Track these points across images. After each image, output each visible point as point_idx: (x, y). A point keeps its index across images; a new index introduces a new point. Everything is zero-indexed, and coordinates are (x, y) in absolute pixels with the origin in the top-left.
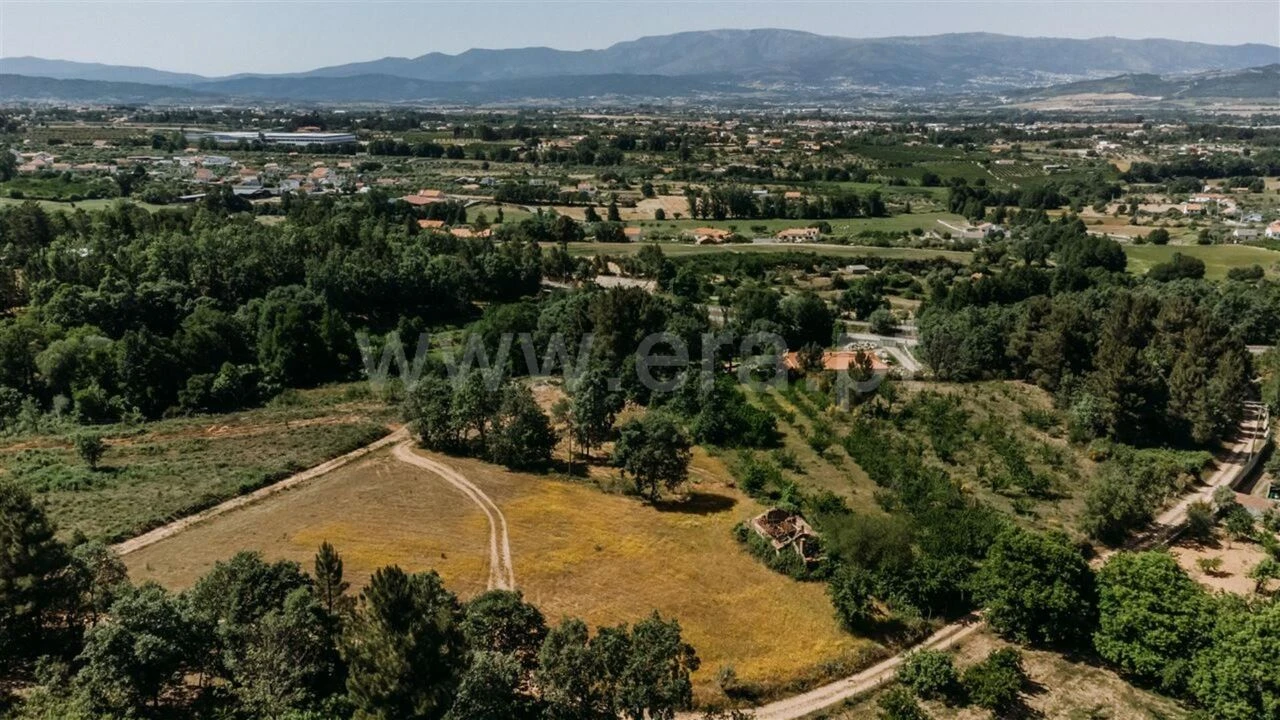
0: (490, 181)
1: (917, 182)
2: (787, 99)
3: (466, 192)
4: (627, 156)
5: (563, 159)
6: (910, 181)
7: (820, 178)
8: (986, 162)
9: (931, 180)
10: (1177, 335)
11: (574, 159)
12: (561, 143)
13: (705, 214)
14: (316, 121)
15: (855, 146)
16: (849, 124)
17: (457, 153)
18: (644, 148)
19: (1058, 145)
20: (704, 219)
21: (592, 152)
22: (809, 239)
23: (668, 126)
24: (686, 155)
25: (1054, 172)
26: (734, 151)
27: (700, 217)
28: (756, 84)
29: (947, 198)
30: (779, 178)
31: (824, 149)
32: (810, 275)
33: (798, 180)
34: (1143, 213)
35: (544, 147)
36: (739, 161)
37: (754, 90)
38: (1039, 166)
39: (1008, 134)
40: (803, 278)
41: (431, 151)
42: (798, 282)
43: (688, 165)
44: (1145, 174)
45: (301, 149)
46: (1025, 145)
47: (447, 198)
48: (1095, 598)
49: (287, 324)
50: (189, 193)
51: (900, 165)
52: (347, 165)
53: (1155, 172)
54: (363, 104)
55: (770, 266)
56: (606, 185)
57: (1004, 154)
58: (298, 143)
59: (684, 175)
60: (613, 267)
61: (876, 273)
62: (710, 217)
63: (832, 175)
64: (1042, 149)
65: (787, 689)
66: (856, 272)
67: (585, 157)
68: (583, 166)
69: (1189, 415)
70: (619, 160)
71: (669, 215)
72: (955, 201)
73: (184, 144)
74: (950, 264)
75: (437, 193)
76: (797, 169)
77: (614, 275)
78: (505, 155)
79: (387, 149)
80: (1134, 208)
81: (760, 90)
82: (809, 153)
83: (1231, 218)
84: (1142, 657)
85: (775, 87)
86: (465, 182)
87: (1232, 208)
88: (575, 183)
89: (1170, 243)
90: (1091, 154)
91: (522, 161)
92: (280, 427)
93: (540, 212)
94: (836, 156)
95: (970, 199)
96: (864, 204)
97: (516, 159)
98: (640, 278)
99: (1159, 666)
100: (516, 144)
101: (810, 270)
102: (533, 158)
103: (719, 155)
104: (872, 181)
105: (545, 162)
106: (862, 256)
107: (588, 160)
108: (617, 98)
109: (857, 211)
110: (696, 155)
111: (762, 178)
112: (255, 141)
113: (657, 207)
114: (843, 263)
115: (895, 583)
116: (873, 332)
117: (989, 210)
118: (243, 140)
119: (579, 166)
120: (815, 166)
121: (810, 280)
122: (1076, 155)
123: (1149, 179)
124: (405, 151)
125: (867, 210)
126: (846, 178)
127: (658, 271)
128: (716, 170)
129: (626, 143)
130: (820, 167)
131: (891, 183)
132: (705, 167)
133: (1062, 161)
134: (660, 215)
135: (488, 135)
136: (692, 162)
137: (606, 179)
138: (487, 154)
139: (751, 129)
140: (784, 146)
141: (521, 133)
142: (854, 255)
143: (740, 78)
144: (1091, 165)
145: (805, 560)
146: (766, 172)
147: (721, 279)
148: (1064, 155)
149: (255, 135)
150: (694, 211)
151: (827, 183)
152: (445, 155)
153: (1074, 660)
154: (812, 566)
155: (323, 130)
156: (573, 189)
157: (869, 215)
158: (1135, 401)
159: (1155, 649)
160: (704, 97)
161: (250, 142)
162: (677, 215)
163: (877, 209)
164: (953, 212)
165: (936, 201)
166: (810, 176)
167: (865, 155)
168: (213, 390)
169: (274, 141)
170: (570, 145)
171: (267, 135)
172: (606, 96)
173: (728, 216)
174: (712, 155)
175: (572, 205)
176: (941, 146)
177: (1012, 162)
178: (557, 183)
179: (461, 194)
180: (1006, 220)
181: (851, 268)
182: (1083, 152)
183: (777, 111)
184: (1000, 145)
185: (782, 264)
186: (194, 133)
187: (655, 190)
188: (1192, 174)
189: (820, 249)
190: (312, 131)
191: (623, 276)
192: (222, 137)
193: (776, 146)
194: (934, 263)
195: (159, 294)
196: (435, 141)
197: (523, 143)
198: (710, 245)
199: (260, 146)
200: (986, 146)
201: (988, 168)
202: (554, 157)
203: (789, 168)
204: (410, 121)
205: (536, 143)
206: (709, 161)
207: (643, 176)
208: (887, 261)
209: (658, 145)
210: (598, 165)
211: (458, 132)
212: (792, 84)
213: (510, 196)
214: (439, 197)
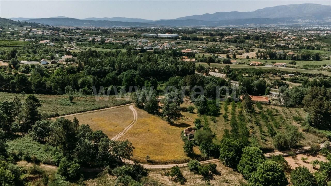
0: (206, 47)
2: (309, 24)
3: (198, 50)
4: (247, 41)
5: (229, 41)
7: (305, 49)
11: (232, 41)
12: (230, 37)
13: (261, 57)
16: (325, 32)
17: (202, 40)
18: (253, 39)
21: (237, 40)
22: (283, 66)
23: (264, 33)
24: (264, 41)
26: (280, 40)
27: (259, 58)
28: (299, 20)
31: (309, 40)
33: (297, 49)
35: (225, 38)
36: (280, 43)
37: (298, 22)
40: (272, 76)
41: (195, 39)
43: (264, 44)
45: (165, 38)
47: (193, 51)
48: (241, 157)
49: (128, 78)
50: (136, 48)
52: (172, 42)
54: (187, 27)
56: (236, 49)
58: (165, 37)
59: (261, 47)
60: (216, 70)
61: (296, 76)
62: (262, 58)
63: (309, 48)
66: (290, 76)
70: (244, 42)
71: (250, 57)
73: (141, 36)
74: (323, 75)
76: (298, 46)
77: (216, 72)
78: (214, 40)
79: (184, 38)
81: (300, 22)
82: (304, 41)
85: (306, 21)
86: (199, 47)
88: (228, 48)
91: (218, 42)
93: (214, 55)
94: (313, 42)
96: (313, 56)
97: (217, 41)
98: (222, 73)
100: (218, 37)
101: (276, 74)
102: (221, 41)
103: (274, 41)
104: (321, 50)
105: (224, 42)
106: (294, 71)
107: (235, 42)
108: (255, 25)
110: (267, 41)
112: (155, 36)
113: (248, 55)
114: (287, 73)
118: (153, 36)
119: (233, 43)
121: (274, 77)
124: (189, 39)
126: (313, 49)
128: (272, 45)
129: (248, 38)
130: (306, 45)
131: (328, 50)
132: (268, 45)
134: (248, 57)
135: (211, 35)
136: (266, 43)
137: (237, 47)
138: (209, 40)
139: (290, 34)
140: (296, 39)
141: (221, 35)
142: (292, 71)
143: (294, 18)
145: (189, 139)
146: (287, 47)
147: (247, 75)
149: (155, 35)
150: (257, 57)
152: (199, 40)
154: (190, 141)
155: (172, 33)
156: (227, 50)
157: (314, 60)
158: (320, 116)
160: (281, 24)
161: (154, 36)
162: (252, 58)
163: (317, 58)
167: (324, 42)
169: (160, 36)
170: (232, 38)
171: (158, 34)
172: (252, 24)
173: (268, 58)
174: (272, 41)
175: (224, 54)
178: (223, 48)
179: (197, 50)
181: (289, 75)
183: (303, 28)
186: (143, 34)
187: (250, 50)
190: (169, 34)
191: (218, 73)
192: (149, 35)
193: (294, 39)
194: (318, 75)
195: (107, 70)
196: (198, 36)
197: (220, 37)
198: (253, 66)
199: (156, 37)
202: (227, 41)
203: (295, 45)
204: (194, 31)
205: (223, 37)
206: (271, 43)
207: (248, 47)
208: (302, 73)
209: (257, 38)
210: (238, 43)
211: (204, 34)
212: (311, 20)
213: (208, 51)
214: (190, 51)
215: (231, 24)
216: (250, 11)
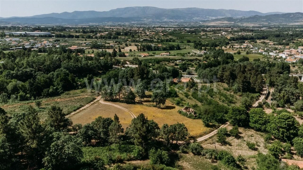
0: (88, 43)
1: (186, 42)
2: (153, 23)
3: (83, 46)
4: (119, 37)
5: (104, 38)
6: (184, 42)
7: (164, 42)
8: (200, 37)
9: (189, 41)
10: (250, 72)
11: (107, 37)
12: (103, 34)
13: (141, 50)
14: (39, 29)
15: (171, 34)
16: (168, 29)
17: (77, 37)
18: (123, 35)
19: (215, 33)
20: (141, 51)
21: (111, 36)
22: (167, 55)
23: (127, 30)
24: (133, 36)
25: (214, 39)
26: (144, 35)
27: (140, 51)
28: (145, 19)
29: (193, 46)
30: (155, 42)
31: (164, 35)
32: (170, 63)
33: (159, 42)
34: (234, 48)
35: (98, 35)
36: (146, 38)
37: (144, 21)
38: (211, 38)
39: (203, 31)
40: (168, 64)
41: (72, 37)
42: (167, 64)
43: (134, 39)
44: (233, 39)
45: (37, 36)
46: (208, 33)
47: (79, 48)
48: (249, 117)
49: (62, 77)
50: (11, 48)
51: (181, 38)
52: (51, 40)
53: (235, 39)
54: (48, 25)
55: (161, 61)
56: (116, 44)
57: (203, 35)
58: (36, 35)
59: (134, 41)
60: (127, 62)
61: (183, 62)
62: (142, 51)
63: (167, 41)
64: (211, 34)
65: (199, 136)
66: (179, 62)
67: (109, 37)
68: (109, 39)
69: (255, 87)
70: (117, 38)
71: (133, 50)
72: (195, 46)
73: (5, 35)
74: (198, 60)
75: (76, 46)
76: (159, 39)
77: (128, 64)
78: (89, 37)
79: (60, 36)
80: (233, 47)
81: (146, 21)
82: (161, 36)
83: (252, 48)
84: (258, 126)
85: (149, 20)
86: (82, 44)
87: (252, 47)
88: (109, 43)
89: (241, 54)
90: (222, 35)
91: (94, 38)
92: (73, 98)
93: (103, 50)
94: (167, 36)
95: (198, 45)
96: (176, 47)
97: (92, 38)
98: (134, 65)
99: (261, 127)
100: (91, 34)
101: (170, 62)
102: (96, 38)
103: (140, 36)
104: (176, 42)
105: (100, 39)
106: (180, 58)
107: (110, 38)
108: (112, 23)
109: (174, 49)
110: (135, 36)
111: (152, 42)
112: (24, 34)
113: (130, 49)
114: (176, 60)
115: (212, 118)
116: (187, 74)
117: (203, 48)
118: (21, 34)
119: (108, 39)
120: (163, 39)
121: (170, 64)
122: (218, 35)
123: (234, 40)
124: (64, 36)
125: (177, 48)
126: (170, 41)
127: (138, 63)
128: (140, 40)
129: (118, 34)
130: (164, 39)
131: (180, 42)
132: (138, 39)
133: (216, 37)
134: (131, 50)
135: (84, 32)
136: (135, 38)
137: (116, 42)
138: (85, 37)
139: (146, 30)
140: (155, 34)
141: (92, 32)
142: (178, 58)
143: (141, 18)
144: (222, 37)
145: (194, 115)
146: (152, 40)
147: (151, 64)
148: (216, 35)
149: (24, 33)
150: (138, 49)
151: (166, 43)
152: (74, 37)
153: (246, 128)
154: (196, 116)
155: (41, 31)
156: (108, 45)
157: (177, 50)
158: (246, 84)
159: (260, 124)
160: (133, 22)
161: (23, 34)
162: (134, 51)
163: (179, 48)
164: (195, 48)
165: (191, 46)
166: (162, 41)
167: (174, 36)
169: (29, 34)
170: (105, 34)
171: (27, 33)
172: (109, 22)
173: (146, 50)
174: (139, 36)
175: (109, 49)
176: (189, 34)
177: (205, 37)
178: (104, 43)
179: (82, 46)
180: (207, 50)
181: (178, 61)
182: (220, 35)
183: (151, 26)
184: (202, 33)
185: (163, 61)
186: (7, 32)
187: (128, 45)
188: (242, 39)
189: (170, 57)
190: (39, 32)
191: (130, 64)
192: (15, 33)
193: (153, 34)
194: (195, 60)
195: (28, 71)
196: (71, 34)
197: (93, 34)
198: (145, 57)
199: (25, 35)
200: (199, 33)
201: (200, 38)
202: (101, 37)
203: (157, 39)
204: (63, 29)
205: (96, 34)
206: (138, 38)
207: (124, 42)
208: (185, 59)
209: (126, 34)
210: (113, 39)
211: (76, 32)
212: (153, 19)
213: (94, 47)
214: (77, 47)
215: (91, 22)
216: (106, 11)
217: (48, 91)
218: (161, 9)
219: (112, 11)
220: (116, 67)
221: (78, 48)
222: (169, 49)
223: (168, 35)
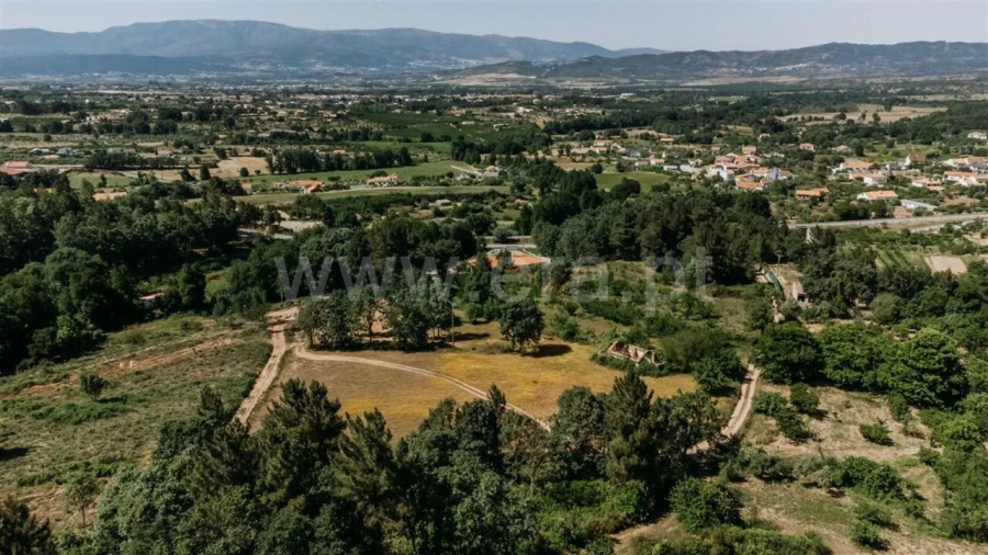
0: (68, 151)
1: (418, 139)
2: (276, 77)
3: (51, 162)
4: (180, 126)
5: (119, 130)
6: (413, 139)
7: (347, 139)
8: (456, 123)
9: (427, 138)
11: (130, 129)
12: (109, 116)
13: (281, 170)
15: (364, 110)
16: (339, 97)
17: (3, 128)
18: (190, 119)
19: (495, 110)
20: (280, 174)
21: (144, 123)
22: (392, 184)
23: (194, 100)
24: (230, 124)
25: (501, 128)
26: (269, 120)
27: (277, 172)
28: (246, 65)
29: (450, 151)
30: (315, 140)
31: (339, 116)
32: (416, 209)
34: (575, 154)
35: (93, 119)
36: (277, 127)
37: (244, 70)
38: (489, 125)
39: (463, 104)
40: (412, 211)
43: (236, 132)
44: (556, 128)
46: (475, 111)
47: (36, 168)
49: (83, 280)
51: (399, 127)
53: (562, 127)
56: (180, 151)
57: (464, 117)
59: (242, 140)
60: (283, 215)
61: (459, 204)
62: (285, 172)
63: (355, 136)
64: (486, 113)
66: (443, 205)
67: (139, 125)
68: (141, 136)
70: (174, 130)
71: (252, 172)
72: (457, 151)
75: (24, 164)
76: (325, 133)
77: (285, 220)
78: (58, 128)
80: (568, 151)
81: (251, 70)
82: (329, 120)
83: (625, 155)
84: (852, 375)
85: (262, 67)
86: (39, 153)
87: (622, 150)
88: (151, 150)
89: (604, 172)
90: (517, 116)
91: (77, 132)
94: (351, 122)
95: (465, 150)
96: (397, 157)
97: (70, 131)
98: (307, 220)
99: (861, 377)
100: (63, 118)
101: (414, 205)
102: (88, 129)
103: (257, 123)
104: (385, 140)
105: (102, 133)
106: (443, 193)
107: (146, 130)
108: (121, 76)
109: (392, 162)
110: (238, 124)
111: (304, 139)
113: (240, 167)
114: (433, 199)
116: (495, 242)
117: (483, 157)
119: (138, 136)
120: (338, 130)
121: (417, 213)
122: (508, 117)
123: (560, 132)
125: (400, 161)
126: (366, 139)
127: (322, 213)
128: (260, 135)
129: (174, 115)
130: (342, 130)
131: (400, 141)
133: (501, 121)
134: (244, 172)
136: (238, 129)
137: (178, 145)
140: (308, 115)
141: (65, 108)
142: (436, 193)
143: (231, 60)
144: (521, 123)
145: (657, 365)
146: (304, 136)
148: (501, 117)
150: (272, 168)
151: (352, 143)
154: (661, 368)
156: (153, 156)
157: (402, 165)
159: (857, 369)
160: (203, 75)
162: (258, 172)
163: (406, 161)
164: (457, 159)
165: (439, 153)
166: (339, 139)
167: (371, 121)
168: (58, 341)
170: (117, 118)
172: (110, 73)
173: (299, 170)
174: (251, 123)
175: (162, 169)
176: (418, 112)
177: (473, 123)
178: (132, 151)
179: (45, 163)
180: (497, 162)
181: (439, 202)
182: (512, 115)
183: (272, 87)
184: (457, 112)
187: (226, 153)
188: (585, 129)
191: (293, 220)
193: (302, 115)
194: (489, 194)
197: (66, 116)
198: (318, 193)
200: (448, 112)
201: (459, 127)
202: (107, 127)
203: (319, 131)
205: (83, 116)
206: (251, 128)
207: (205, 142)
208: (461, 196)
209: (202, 115)
210: (158, 134)
212: (276, 65)
213: (100, 163)
214: (27, 167)
217: (53, 335)
218: (298, 30)
219: (116, 33)
220: (249, 231)
221: (33, 170)
222: (375, 162)
223: (354, 118)
